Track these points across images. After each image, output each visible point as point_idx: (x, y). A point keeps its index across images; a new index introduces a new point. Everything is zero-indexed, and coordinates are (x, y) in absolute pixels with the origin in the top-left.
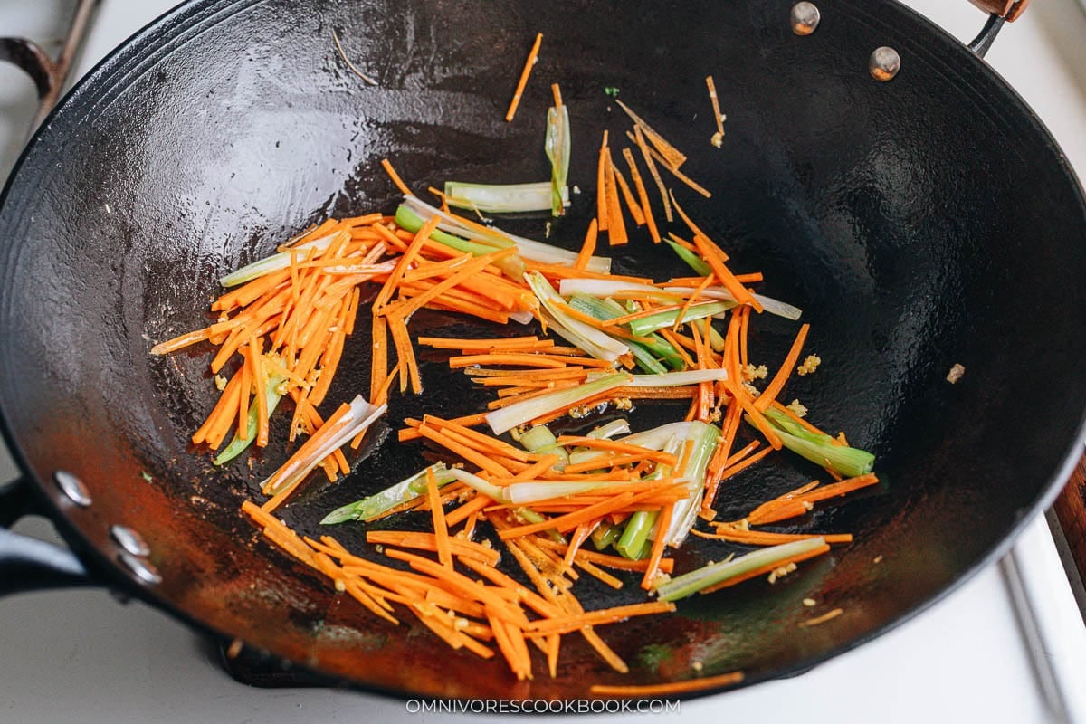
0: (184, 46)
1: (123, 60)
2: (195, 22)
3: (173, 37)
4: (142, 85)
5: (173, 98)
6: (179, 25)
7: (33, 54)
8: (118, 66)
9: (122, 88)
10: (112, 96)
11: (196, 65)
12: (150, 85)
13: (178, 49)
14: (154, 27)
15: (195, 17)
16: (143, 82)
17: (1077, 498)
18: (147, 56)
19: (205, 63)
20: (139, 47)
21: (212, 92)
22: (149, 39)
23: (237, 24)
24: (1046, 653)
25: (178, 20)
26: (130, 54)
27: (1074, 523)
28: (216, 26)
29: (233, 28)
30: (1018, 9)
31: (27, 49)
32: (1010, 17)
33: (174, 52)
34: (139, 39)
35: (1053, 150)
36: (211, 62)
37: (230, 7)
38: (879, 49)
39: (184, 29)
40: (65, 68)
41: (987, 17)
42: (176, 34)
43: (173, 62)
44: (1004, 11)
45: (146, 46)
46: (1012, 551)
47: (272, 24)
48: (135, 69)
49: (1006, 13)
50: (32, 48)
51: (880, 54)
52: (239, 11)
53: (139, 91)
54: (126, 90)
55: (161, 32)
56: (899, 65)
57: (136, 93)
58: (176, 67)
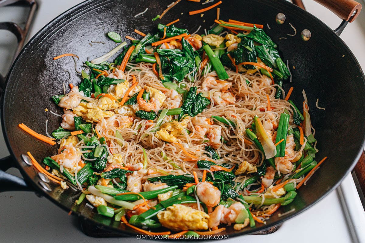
0: (75, 20)
1: (54, 24)
2: (79, 12)
5: (70, 37)
6: (74, 13)
7: (16, 27)
8: (52, 26)
9: (54, 33)
10: (50, 36)
11: (79, 26)
12: (63, 32)
13: (73, 21)
14: (65, 14)
15: (79, 10)
16: (61, 31)
20: (60, 20)
21: (83, 35)
23: (92, 13)
26: (57, 22)
28: (86, 14)
29: (91, 15)
30: (353, 18)
31: (14, 26)
32: (350, 21)
33: (71, 22)
34: (60, 17)
35: (358, 67)
36: (83, 25)
37: (90, 8)
38: (305, 30)
39: (75, 14)
40: (26, 32)
41: (342, 20)
43: (71, 25)
44: (347, 19)
45: (62, 19)
46: (340, 185)
47: (104, 14)
48: (58, 27)
50: (16, 25)
51: (305, 32)
52: (93, 9)
56: (311, 36)
57: (58, 35)
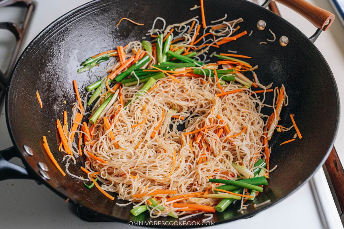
0: (74, 21)
1: (55, 25)
2: (78, 15)
3: (71, 19)
4: (60, 33)
5: (69, 37)
7: (14, 27)
8: (53, 27)
9: (54, 33)
10: (51, 36)
11: (77, 27)
12: (63, 32)
14: (66, 16)
15: (78, 13)
16: (61, 32)
17: (333, 165)
18: (63, 24)
19: (80, 27)
21: (81, 35)
22: (64, 19)
24: (323, 211)
25: (73, 14)
26: (58, 23)
27: (332, 171)
28: (84, 16)
29: (89, 17)
30: (326, 27)
32: (324, 29)
33: (71, 23)
36: (82, 27)
37: (88, 11)
38: (283, 36)
39: (74, 16)
41: (317, 29)
42: (72, 18)
43: (70, 26)
44: (321, 28)
45: (63, 21)
46: (313, 178)
47: (101, 16)
48: (59, 28)
49: (322, 28)
51: (283, 38)
52: (91, 12)
53: (59, 34)
54: (56, 34)
55: (67, 17)
56: (288, 42)
57: (58, 35)
58: (71, 27)
